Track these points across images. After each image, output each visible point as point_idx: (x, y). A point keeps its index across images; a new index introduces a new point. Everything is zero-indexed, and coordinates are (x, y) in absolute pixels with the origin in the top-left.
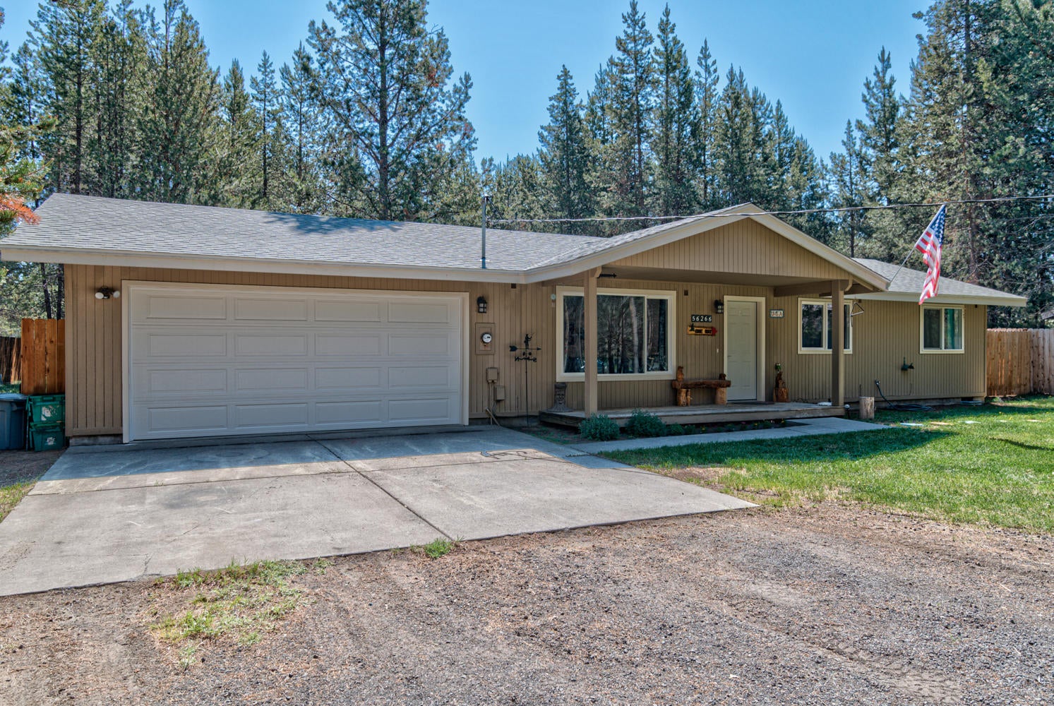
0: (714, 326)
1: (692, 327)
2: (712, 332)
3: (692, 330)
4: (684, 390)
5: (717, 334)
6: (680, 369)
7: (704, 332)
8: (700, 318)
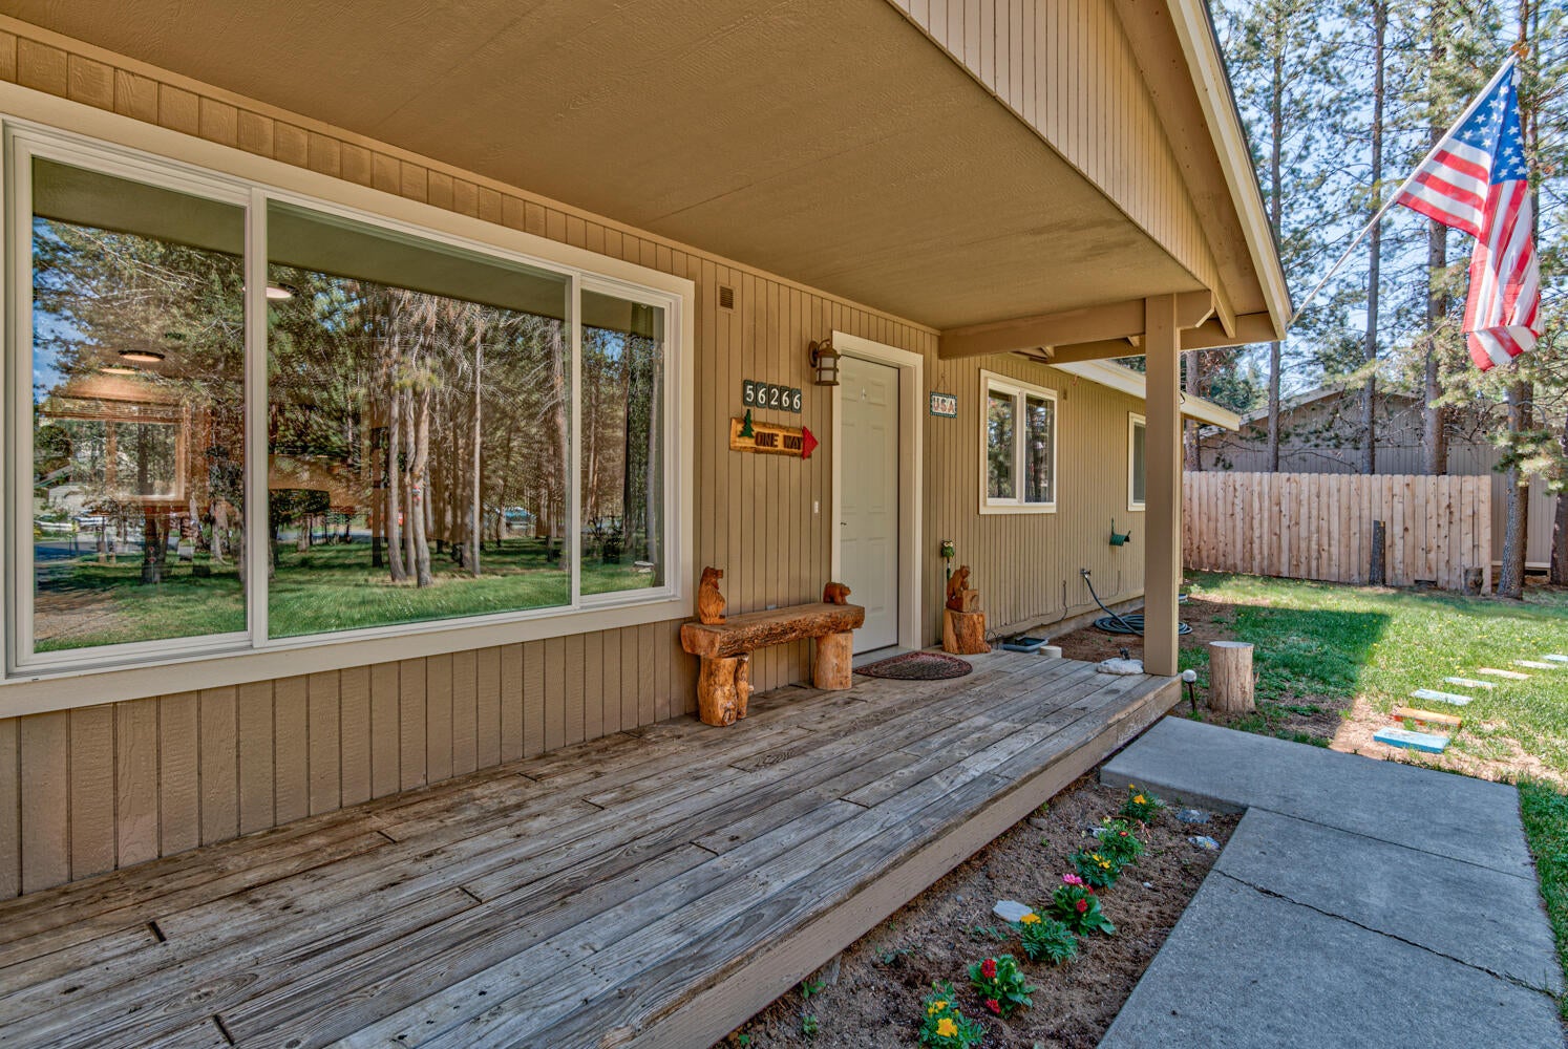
0: (806, 424)
1: (746, 421)
2: (803, 443)
3: (746, 432)
4: (729, 662)
5: (815, 452)
6: (708, 577)
7: (780, 444)
8: (769, 394)
